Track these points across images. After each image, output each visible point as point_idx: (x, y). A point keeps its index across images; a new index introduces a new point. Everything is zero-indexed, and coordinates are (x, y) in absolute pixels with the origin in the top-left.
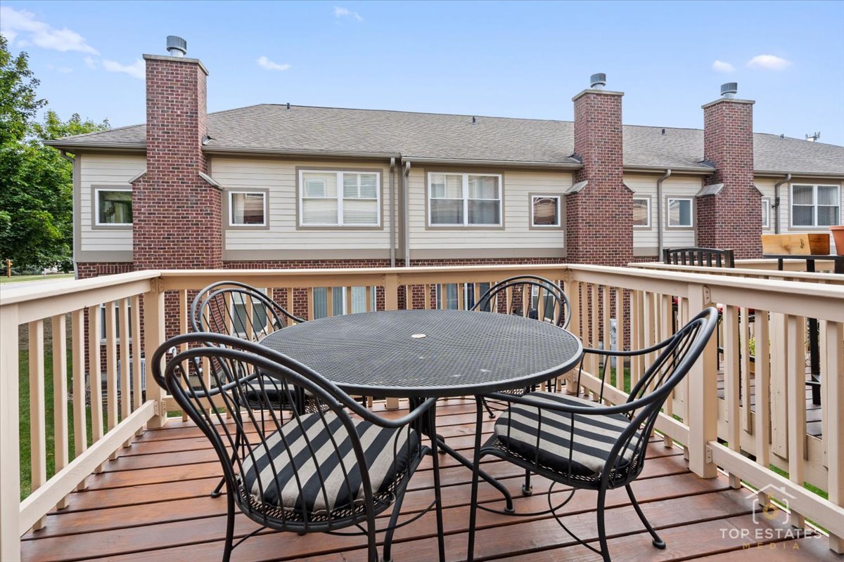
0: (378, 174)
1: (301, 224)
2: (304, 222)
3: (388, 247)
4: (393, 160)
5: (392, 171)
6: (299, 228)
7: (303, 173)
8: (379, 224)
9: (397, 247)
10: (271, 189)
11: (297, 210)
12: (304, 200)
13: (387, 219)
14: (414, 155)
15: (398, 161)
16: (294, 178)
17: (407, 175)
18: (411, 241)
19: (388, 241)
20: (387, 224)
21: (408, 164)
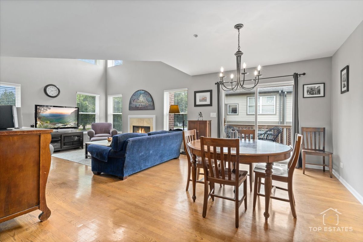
0: (275, 96)
1: (248, 113)
2: (249, 113)
3: (278, 121)
4: (280, 92)
5: (280, 95)
6: (247, 115)
7: (249, 98)
8: (275, 113)
9: (282, 121)
10: (239, 103)
11: (247, 109)
12: (249, 106)
13: (278, 111)
14: (289, 89)
15: (282, 91)
16: (246, 100)
17: (286, 96)
18: (287, 119)
19: (278, 119)
20: (278, 113)
21: (286, 93)
